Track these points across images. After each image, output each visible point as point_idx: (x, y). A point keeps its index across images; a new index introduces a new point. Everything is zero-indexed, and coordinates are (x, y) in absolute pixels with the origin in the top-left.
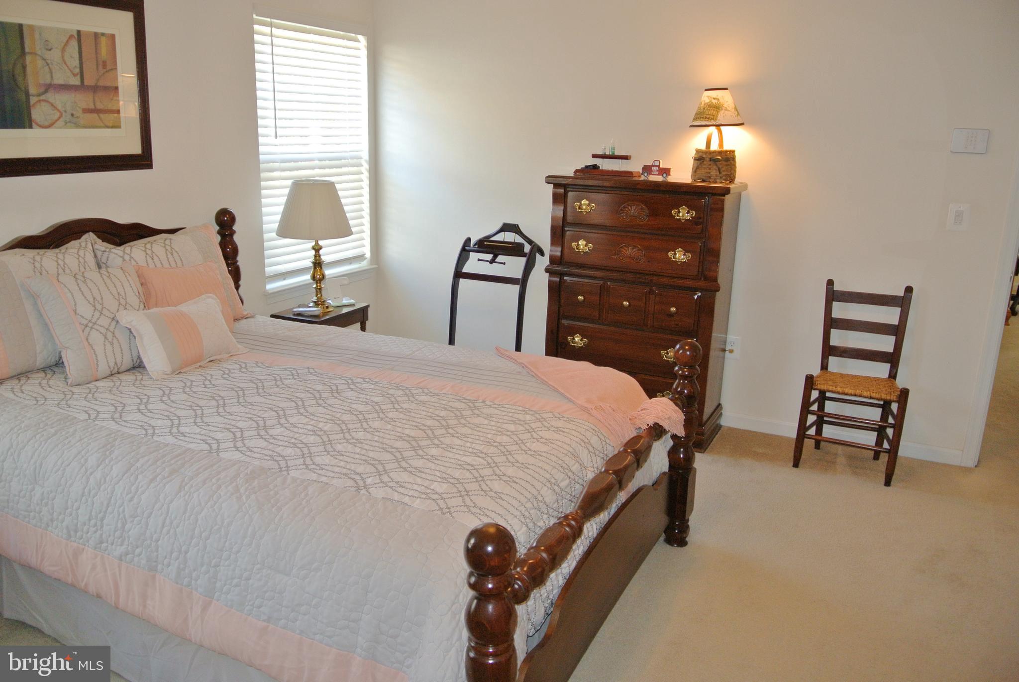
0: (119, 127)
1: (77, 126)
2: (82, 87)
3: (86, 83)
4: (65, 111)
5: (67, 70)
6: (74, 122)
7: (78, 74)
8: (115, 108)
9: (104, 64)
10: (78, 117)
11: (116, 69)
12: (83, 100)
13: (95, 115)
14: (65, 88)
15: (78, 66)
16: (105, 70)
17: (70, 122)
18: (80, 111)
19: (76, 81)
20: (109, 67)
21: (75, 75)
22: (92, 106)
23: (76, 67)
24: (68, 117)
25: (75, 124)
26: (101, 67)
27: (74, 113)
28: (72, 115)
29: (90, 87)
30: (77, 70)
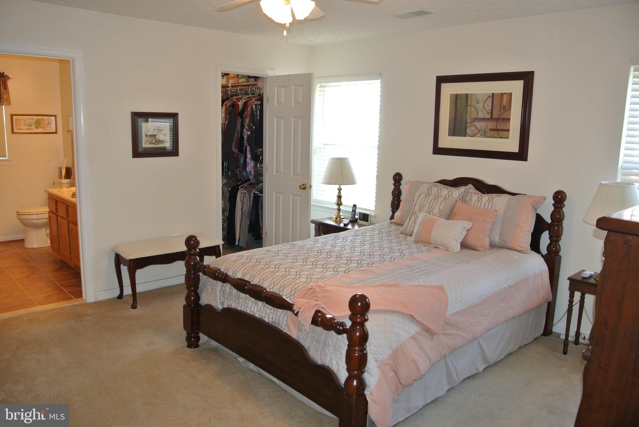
0: (508, 138)
1: (486, 137)
2: (491, 119)
3: (493, 117)
4: (482, 130)
5: (485, 112)
6: (485, 134)
7: (490, 113)
8: (507, 128)
9: (504, 107)
10: (487, 133)
11: (511, 109)
12: (491, 125)
13: (496, 132)
14: (483, 119)
15: (491, 109)
16: (504, 110)
17: (483, 135)
18: (489, 130)
19: (488, 116)
20: (506, 109)
21: (488, 114)
22: (495, 128)
23: (489, 110)
24: (482, 133)
25: (485, 135)
26: (502, 110)
27: (486, 130)
28: (485, 132)
29: (495, 119)
30: (490, 111)
